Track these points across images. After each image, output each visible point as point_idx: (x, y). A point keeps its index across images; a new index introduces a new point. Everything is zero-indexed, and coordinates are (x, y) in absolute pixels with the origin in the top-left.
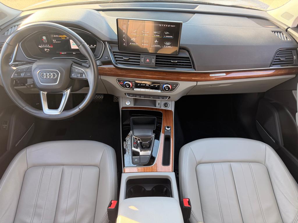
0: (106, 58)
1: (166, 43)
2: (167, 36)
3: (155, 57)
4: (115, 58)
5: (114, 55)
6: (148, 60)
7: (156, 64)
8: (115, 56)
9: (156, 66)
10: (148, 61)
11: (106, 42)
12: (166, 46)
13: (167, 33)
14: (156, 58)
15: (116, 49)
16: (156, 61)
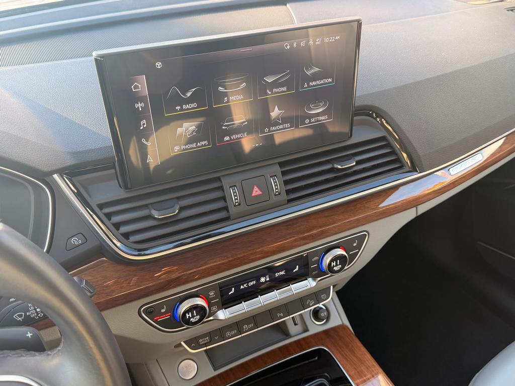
0: (75, 241)
1: (311, 109)
2: (314, 83)
3: (277, 169)
4: (117, 226)
5: (109, 216)
6: (256, 191)
7: (288, 192)
8: (116, 219)
9: (289, 201)
10: (259, 192)
11: (56, 176)
12: (313, 120)
13: (313, 71)
14: (284, 173)
15: (112, 191)
16: (286, 183)
